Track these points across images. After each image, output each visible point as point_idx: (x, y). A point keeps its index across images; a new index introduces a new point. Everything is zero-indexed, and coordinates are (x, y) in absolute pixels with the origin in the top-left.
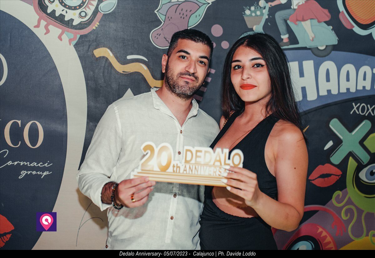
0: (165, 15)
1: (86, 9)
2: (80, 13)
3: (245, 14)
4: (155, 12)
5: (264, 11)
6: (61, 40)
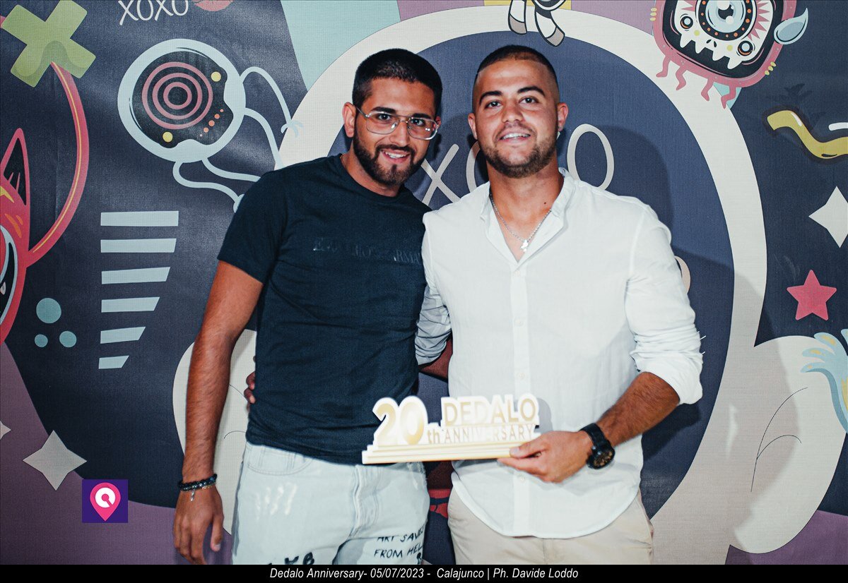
1: (750, 38)
2: (740, 47)
6: (707, 98)
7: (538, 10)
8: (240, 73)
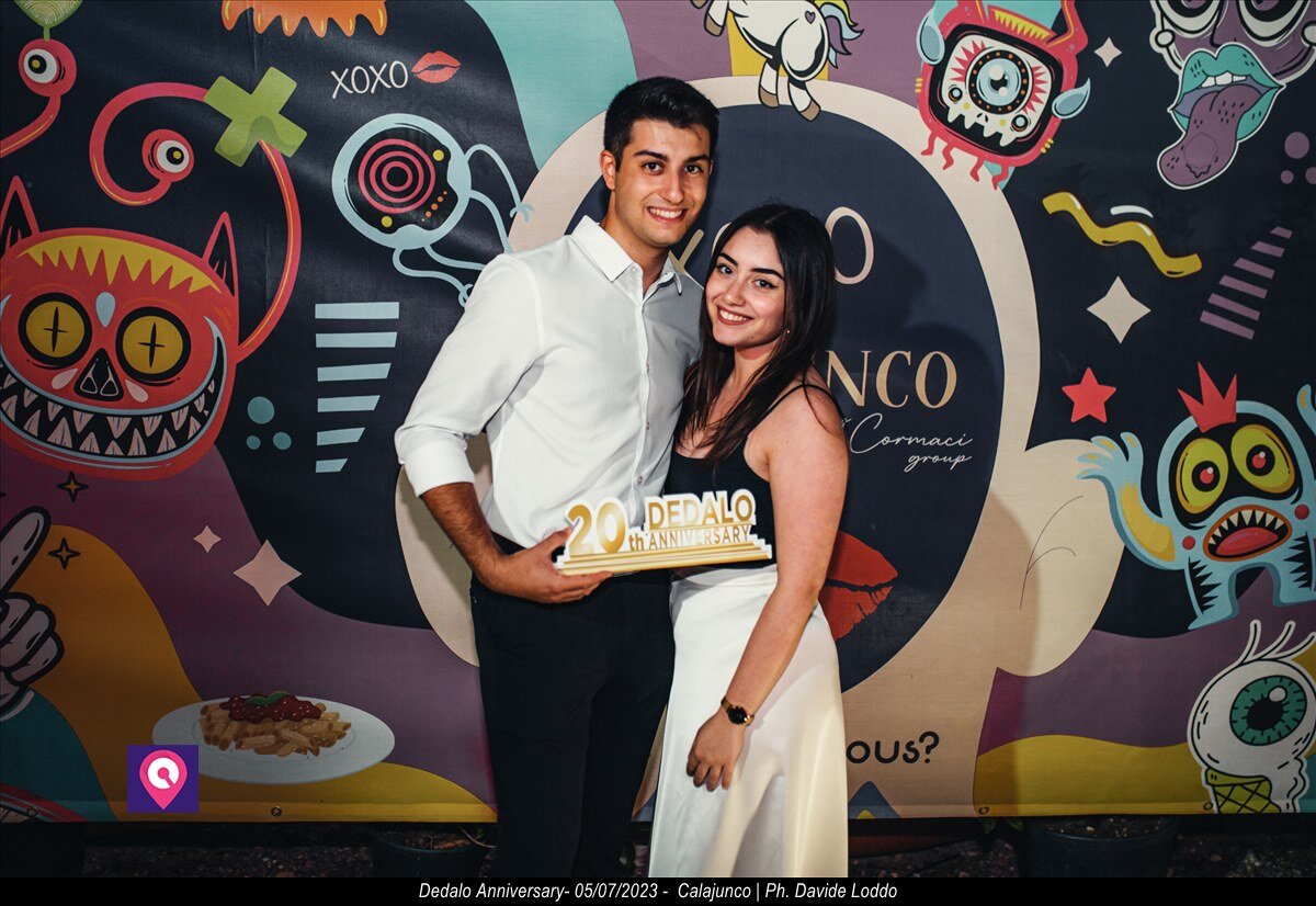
0: (1188, 115)
1: (1026, 111)
2: (1014, 121)
4: (1169, 110)
6: (977, 178)
7: (791, 80)
8: (465, 151)
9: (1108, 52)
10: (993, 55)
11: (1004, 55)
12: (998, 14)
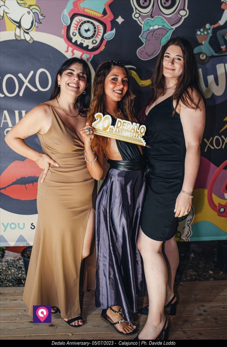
0: (145, 38)
1: (96, 38)
3: (197, 34)
4: (140, 37)
5: (209, 31)
9: (120, 20)
10: (85, 22)
11: (88, 22)
12: (86, 10)
